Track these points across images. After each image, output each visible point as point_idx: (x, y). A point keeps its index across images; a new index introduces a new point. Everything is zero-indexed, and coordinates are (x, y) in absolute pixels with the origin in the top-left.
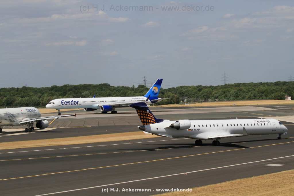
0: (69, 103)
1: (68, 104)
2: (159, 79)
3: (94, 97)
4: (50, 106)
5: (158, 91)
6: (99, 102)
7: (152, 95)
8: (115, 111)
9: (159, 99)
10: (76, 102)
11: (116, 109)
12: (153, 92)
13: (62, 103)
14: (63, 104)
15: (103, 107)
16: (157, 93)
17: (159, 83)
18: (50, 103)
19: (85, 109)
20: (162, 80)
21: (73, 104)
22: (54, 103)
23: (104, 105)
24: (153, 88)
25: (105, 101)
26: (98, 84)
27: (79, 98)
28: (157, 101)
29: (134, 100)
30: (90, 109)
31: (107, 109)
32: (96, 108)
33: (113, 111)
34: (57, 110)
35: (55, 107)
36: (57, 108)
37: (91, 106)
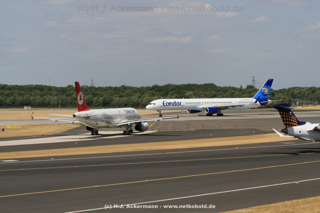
0: (171, 104)
1: (170, 106)
2: (269, 79)
3: (199, 98)
4: (151, 107)
5: (268, 92)
6: (204, 103)
7: (262, 97)
8: (221, 113)
9: (269, 100)
10: (179, 103)
11: (222, 112)
12: (263, 93)
13: (163, 104)
14: (165, 105)
15: (208, 109)
16: (266, 95)
17: (269, 83)
18: (151, 104)
19: (189, 111)
20: (272, 80)
21: (175, 105)
22: (155, 104)
23: (209, 107)
24: (263, 89)
25: (210, 103)
26: (203, 84)
27: (182, 98)
28: (267, 103)
29: (241, 101)
30: (194, 111)
31: (213, 111)
32: (201, 110)
33: (218, 113)
34: (158, 111)
35: (156, 108)
36: (158, 109)
37: (195, 107)
